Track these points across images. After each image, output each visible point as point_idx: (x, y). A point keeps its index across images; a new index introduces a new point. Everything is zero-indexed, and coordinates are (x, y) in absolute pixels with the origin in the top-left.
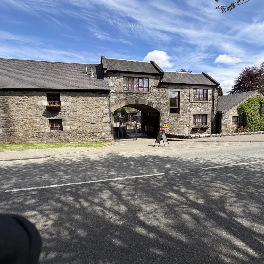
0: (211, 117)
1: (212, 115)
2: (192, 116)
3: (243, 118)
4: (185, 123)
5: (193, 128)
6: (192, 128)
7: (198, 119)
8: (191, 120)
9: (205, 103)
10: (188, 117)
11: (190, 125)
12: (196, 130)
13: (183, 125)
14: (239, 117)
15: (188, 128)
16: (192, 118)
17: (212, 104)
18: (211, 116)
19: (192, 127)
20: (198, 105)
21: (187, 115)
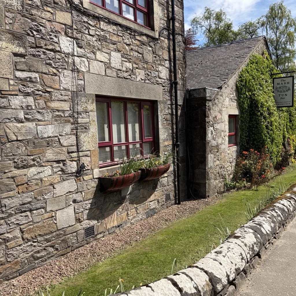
0: (169, 117)
1: (172, 105)
2: (92, 106)
3: (251, 120)
4: (50, 155)
5: (99, 179)
6: (94, 184)
7: (122, 127)
8: (86, 128)
9: (145, 38)
10: (66, 106)
11: (86, 161)
12: (120, 191)
13: (33, 170)
14: (241, 117)
15: (70, 185)
16: (94, 115)
17: (169, 52)
18: (170, 111)
19: (97, 173)
20: (115, 39)
21: (56, 95)
